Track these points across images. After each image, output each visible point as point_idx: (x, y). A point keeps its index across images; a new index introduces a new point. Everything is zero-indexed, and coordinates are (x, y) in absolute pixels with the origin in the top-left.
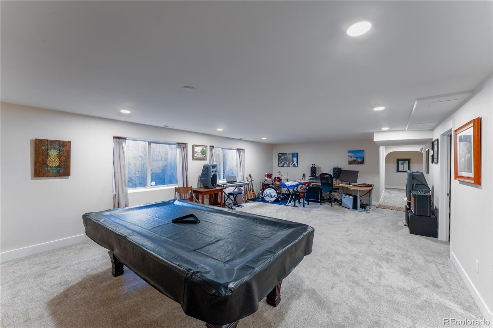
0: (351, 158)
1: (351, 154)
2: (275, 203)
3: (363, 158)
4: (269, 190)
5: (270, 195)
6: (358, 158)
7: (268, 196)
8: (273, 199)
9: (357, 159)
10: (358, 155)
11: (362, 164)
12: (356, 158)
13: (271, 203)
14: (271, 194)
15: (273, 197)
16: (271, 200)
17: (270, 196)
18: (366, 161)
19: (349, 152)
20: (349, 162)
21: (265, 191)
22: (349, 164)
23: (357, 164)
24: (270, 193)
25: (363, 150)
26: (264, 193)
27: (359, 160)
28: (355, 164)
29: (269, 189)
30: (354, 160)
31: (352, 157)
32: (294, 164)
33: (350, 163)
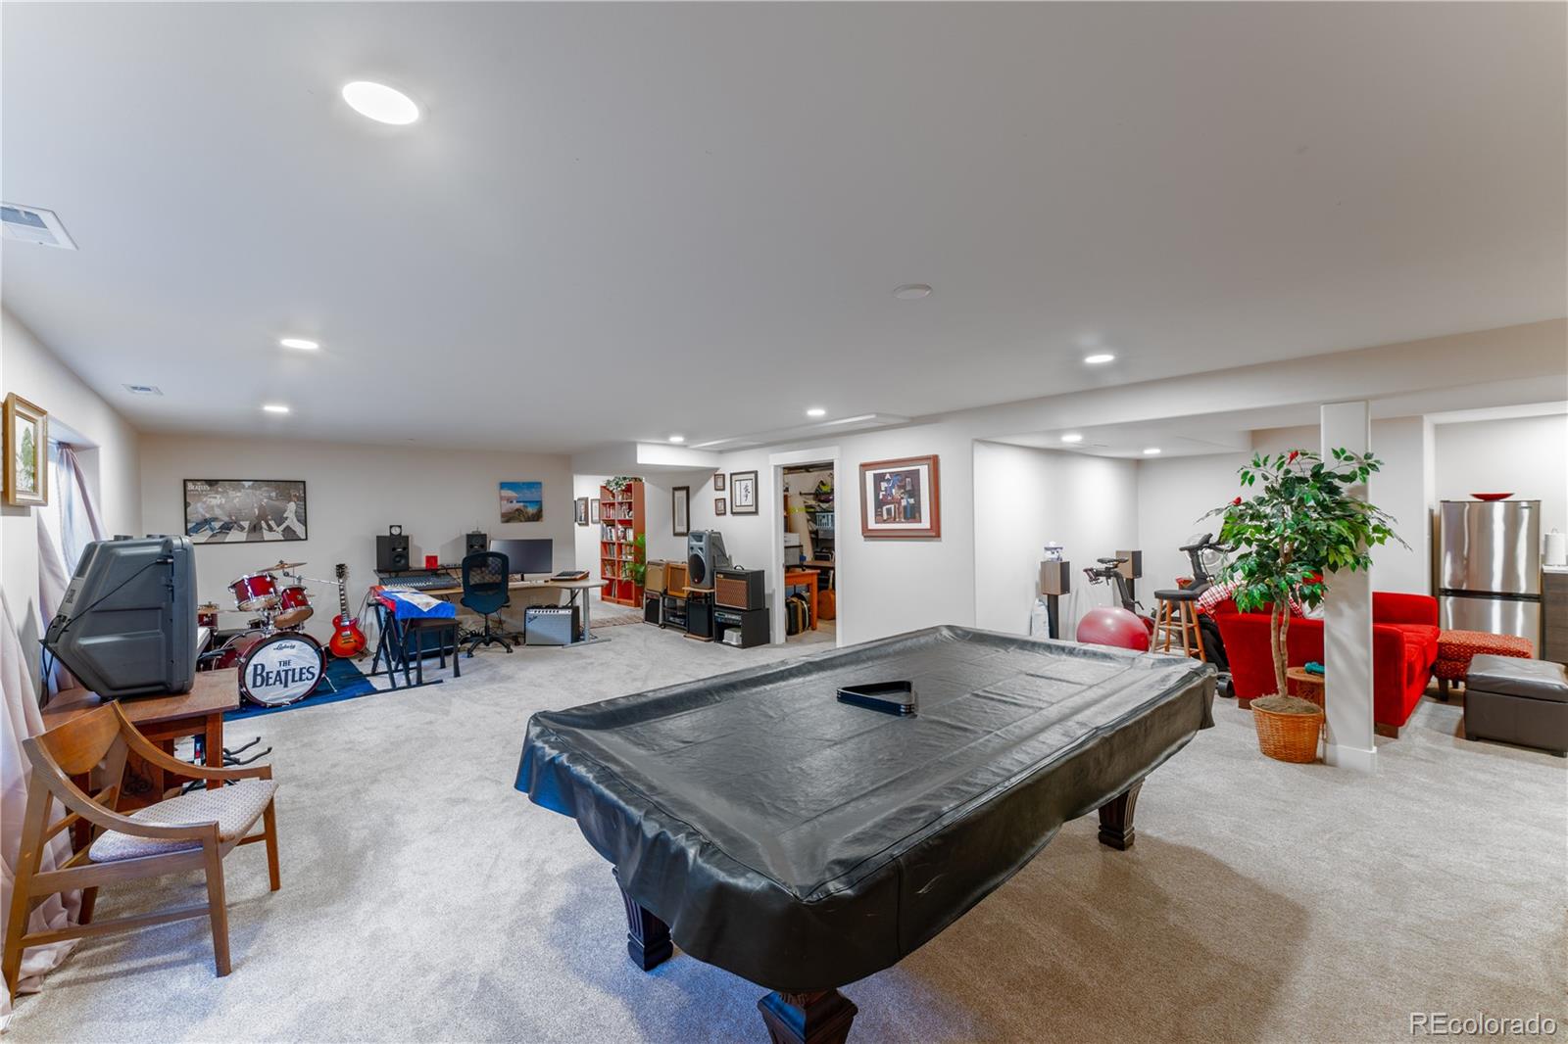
0: (510, 505)
1: (510, 492)
2: (313, 700)
3: (539, 503)
4: (280, 648)
5: (286, 671)
6: (528, 504)
7: (271, 681)
8: (305, 686)
9: (525, 507)
10: (529, 495)
11: (538, 520)
12: (522, 504)
13: (296, 703)
14: (292, 666)
15: (301, 679)
16: (295, 691)
17: (284, 678)
18: (545, 513)
19: (503, 485)
20: (503, 515)
21: (254, 661)
22: (503, 522)
23: (526, 521)
24: (286, 663)
25: (540, 483)
26: (250, 669)
27: (531, 510)
28: (521, 521)
29: (276, 645)
30: (517, 510)
31: (511, 502)
32: (288, 528)
33: (508, 518)
